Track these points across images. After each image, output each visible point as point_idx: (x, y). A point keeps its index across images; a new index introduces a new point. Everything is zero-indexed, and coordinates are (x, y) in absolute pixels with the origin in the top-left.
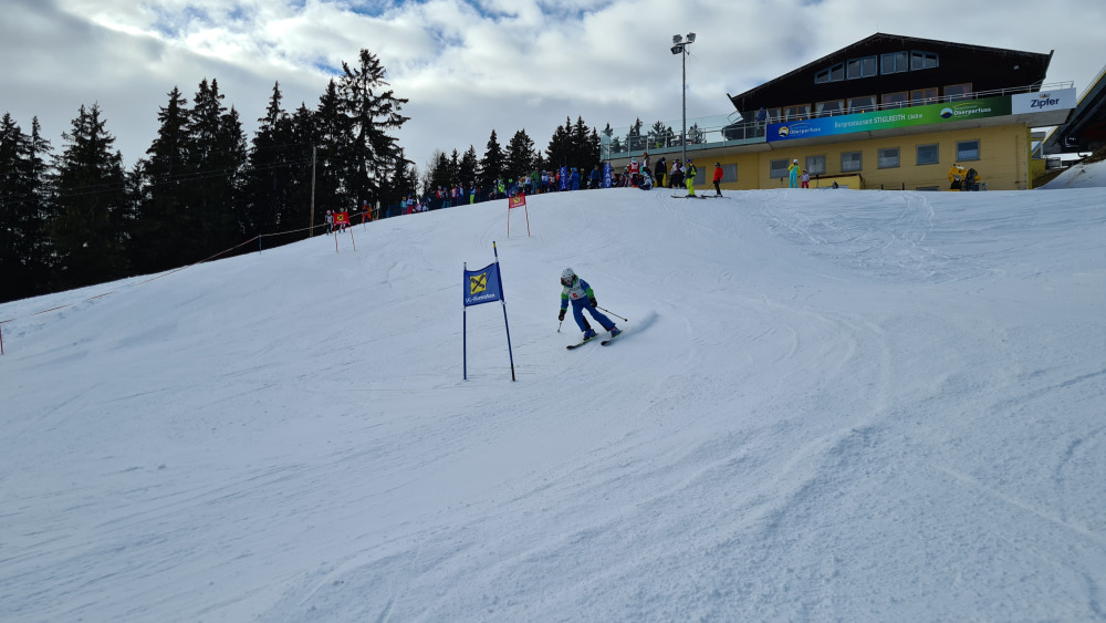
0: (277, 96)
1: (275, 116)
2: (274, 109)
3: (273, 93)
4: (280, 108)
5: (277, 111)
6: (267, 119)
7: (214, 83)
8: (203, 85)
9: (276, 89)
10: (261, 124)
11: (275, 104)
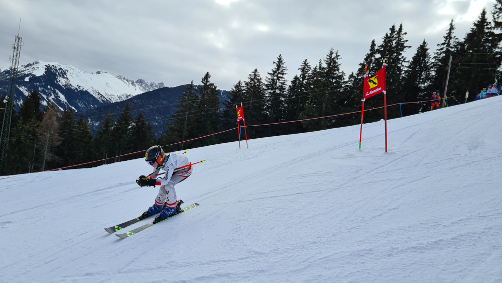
0: (452, 28)
1: (449, 41)
2: (449, 37)
3: (449, 27)
4: (453, 35)
5: (451, 38)
6: (444, 44)
7: (401, 26)
8: (393, 29)
9: (451, 24)
10: (439, 47)
11: (450, 34)
